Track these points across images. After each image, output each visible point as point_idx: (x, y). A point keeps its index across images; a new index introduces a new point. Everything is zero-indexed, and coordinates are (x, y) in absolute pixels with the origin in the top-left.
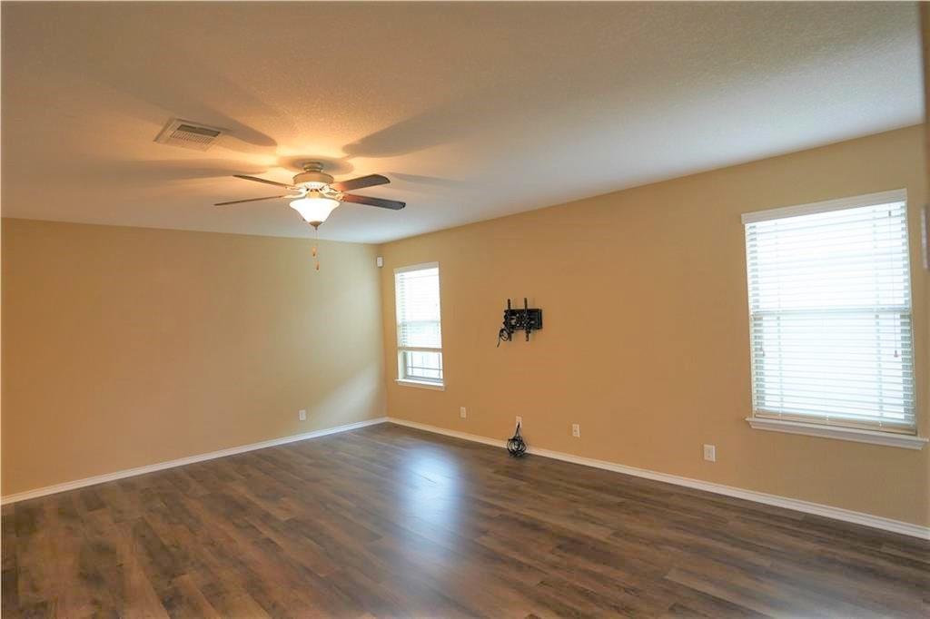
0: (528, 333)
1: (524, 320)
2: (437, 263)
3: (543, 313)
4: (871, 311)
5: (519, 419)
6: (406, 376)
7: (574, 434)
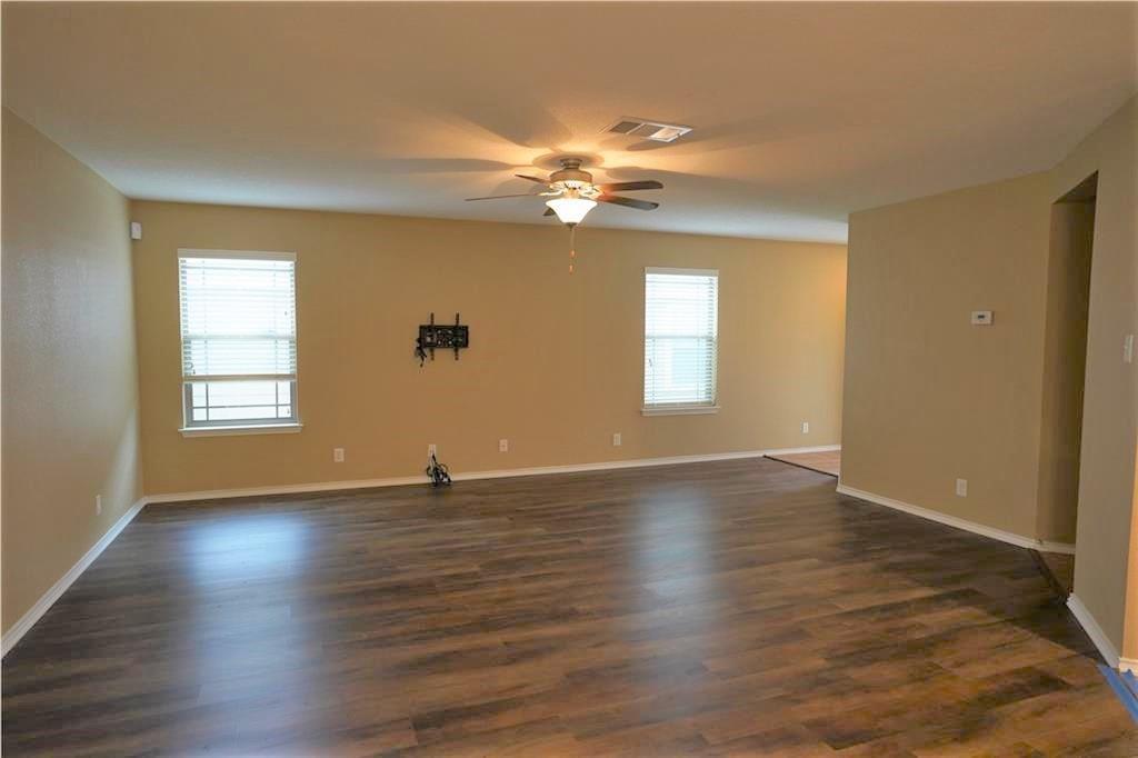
0: (456, 351)
1: (445, 337)
2: (295, 254)
3: (469, 330)
4: (694, 337)
5: (433, 448)
6: (192, 422)
7: (502, 449)
